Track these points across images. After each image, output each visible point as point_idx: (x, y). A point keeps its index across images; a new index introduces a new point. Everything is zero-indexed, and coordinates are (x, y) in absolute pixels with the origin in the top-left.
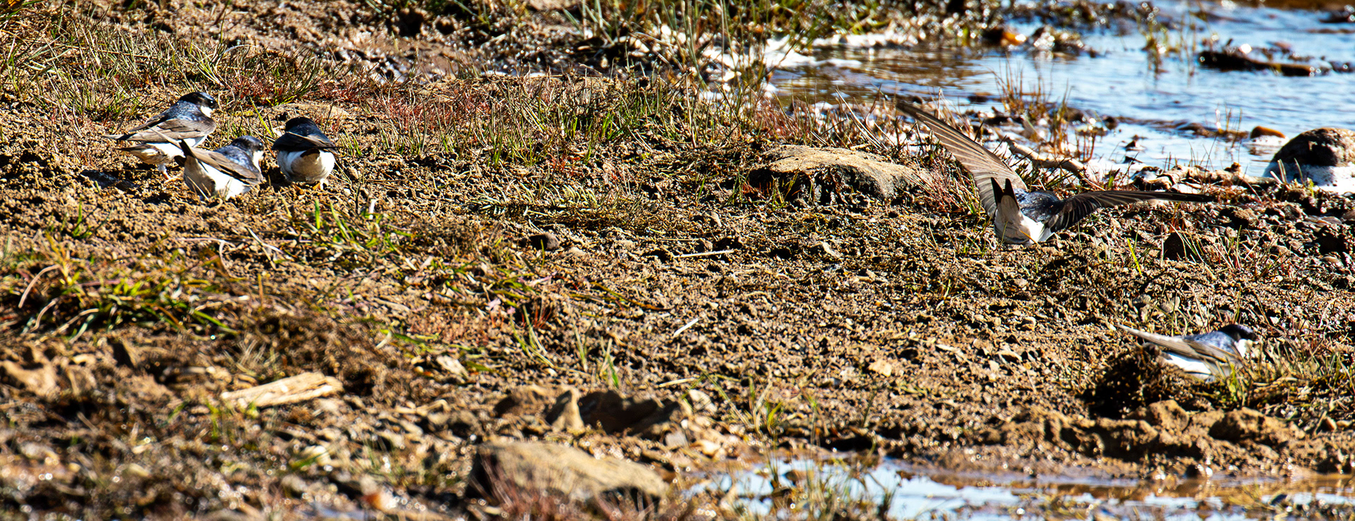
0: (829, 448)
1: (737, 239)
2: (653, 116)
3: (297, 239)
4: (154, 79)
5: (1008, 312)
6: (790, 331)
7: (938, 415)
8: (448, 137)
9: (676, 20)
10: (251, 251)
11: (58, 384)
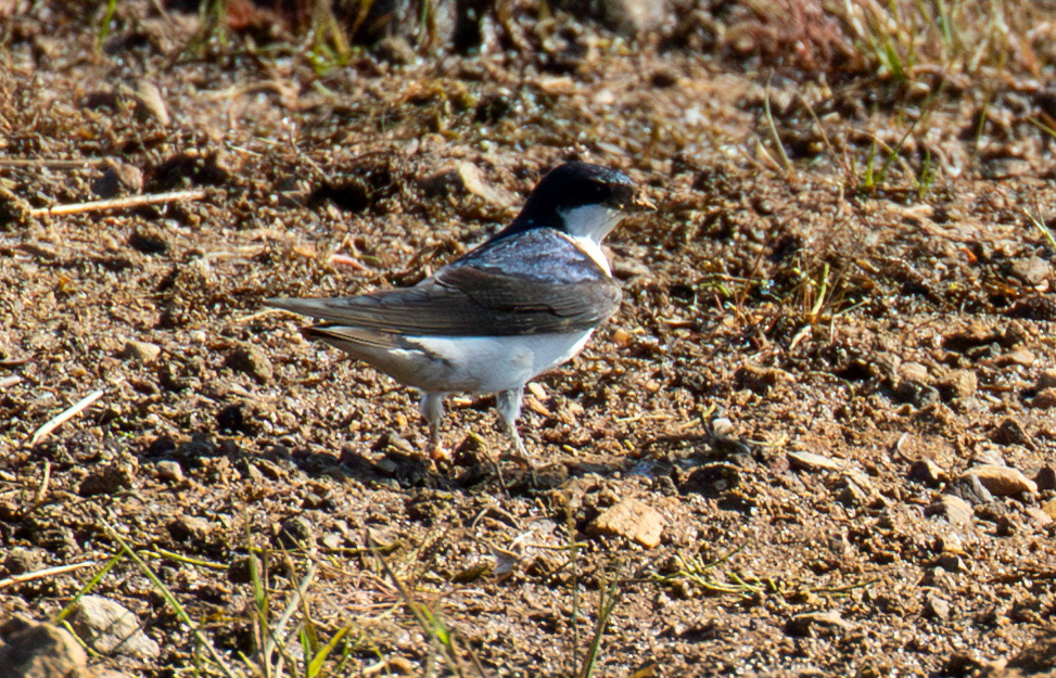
1: (211, 158)
5: (997, 353)
6: (369, 419)
7: (799, 653)
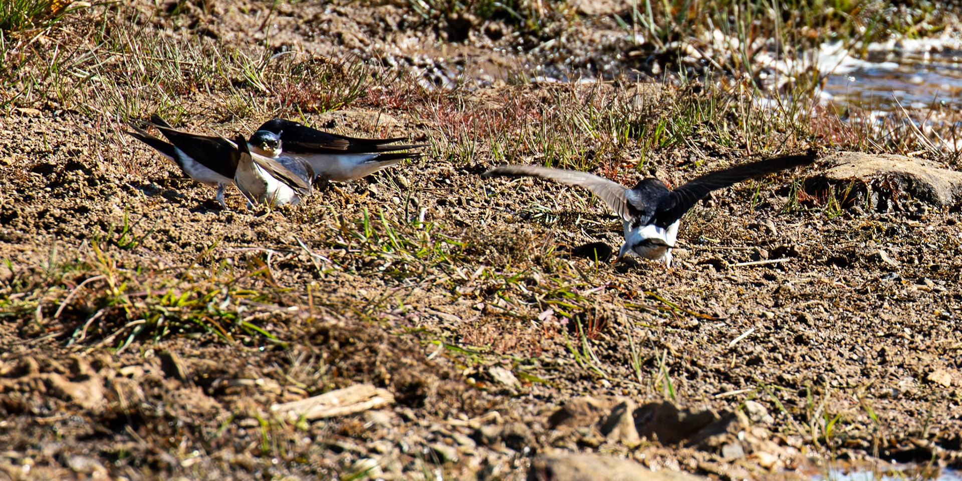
0: (888, 459)
1: (793, 247)
2: (706, 123)
3: (346, 248)
4: (199, 86)
8: (498, 144)
9: (729, 25)
10: (300, 261)
11: (105, 396)
